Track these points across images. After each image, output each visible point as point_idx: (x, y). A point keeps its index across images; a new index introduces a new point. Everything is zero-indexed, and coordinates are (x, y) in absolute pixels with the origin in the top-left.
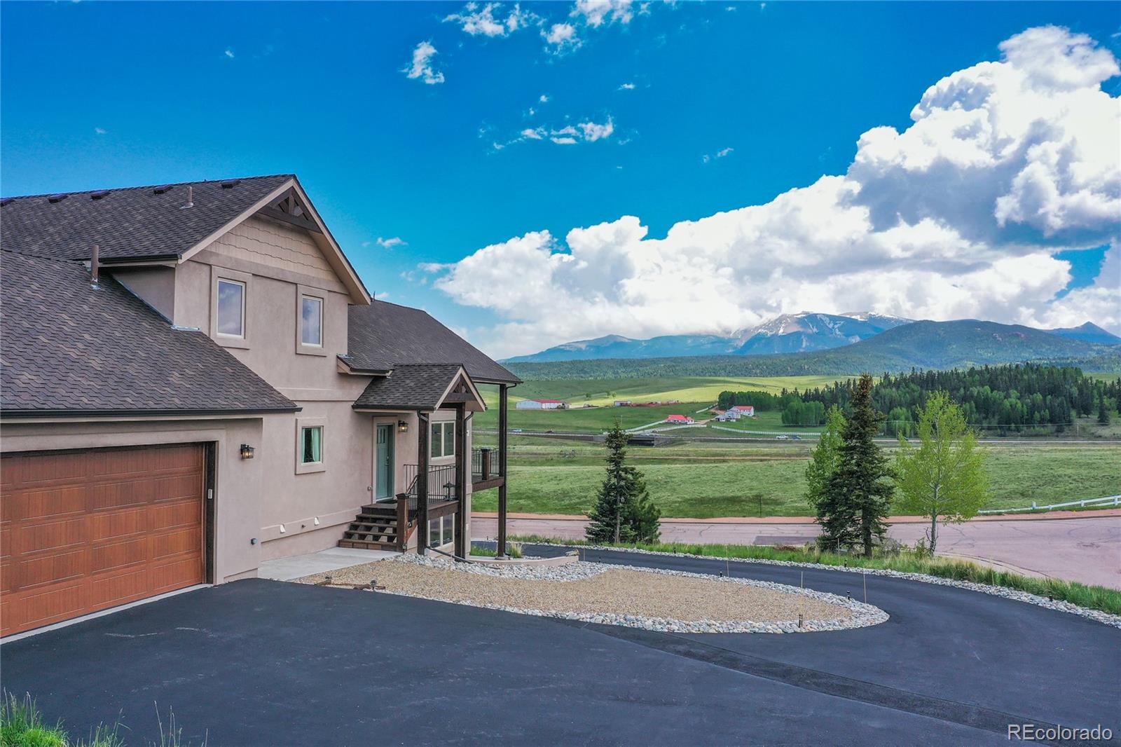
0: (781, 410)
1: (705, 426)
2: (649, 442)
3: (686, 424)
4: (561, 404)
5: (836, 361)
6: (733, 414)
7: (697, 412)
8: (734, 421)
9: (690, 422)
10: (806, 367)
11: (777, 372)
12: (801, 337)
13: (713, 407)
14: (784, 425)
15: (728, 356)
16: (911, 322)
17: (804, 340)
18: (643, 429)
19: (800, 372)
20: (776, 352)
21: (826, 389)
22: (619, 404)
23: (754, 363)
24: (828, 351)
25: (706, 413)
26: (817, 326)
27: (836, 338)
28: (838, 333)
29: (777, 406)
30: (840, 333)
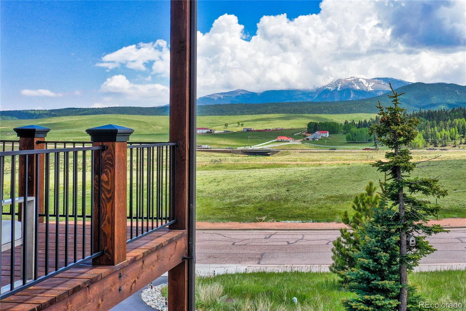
0: (345, 133)
1: (300, 143)
2: (266, 153)
3: (289, 142)
4: (209, 130)
6: (316, 136)
7: (295, 135)
8: (318, 140)
9: (291, 141)
10: (354, 109)
11: (338, 112)
12: (350, 91)
13: (304, 131)
14: (348, 142)
15: (309, 102)
17: (352, 94)
18: (262, 145)
20: (336, 100)
21: (371, 121)
22: (246, 130)
23: (324, 106)
24: (366, 100)
25: (300, 135)
26: (359, 85)
27: (370, 92)
28: (371, 89)
29: (342, 131)
30: (372, 90)
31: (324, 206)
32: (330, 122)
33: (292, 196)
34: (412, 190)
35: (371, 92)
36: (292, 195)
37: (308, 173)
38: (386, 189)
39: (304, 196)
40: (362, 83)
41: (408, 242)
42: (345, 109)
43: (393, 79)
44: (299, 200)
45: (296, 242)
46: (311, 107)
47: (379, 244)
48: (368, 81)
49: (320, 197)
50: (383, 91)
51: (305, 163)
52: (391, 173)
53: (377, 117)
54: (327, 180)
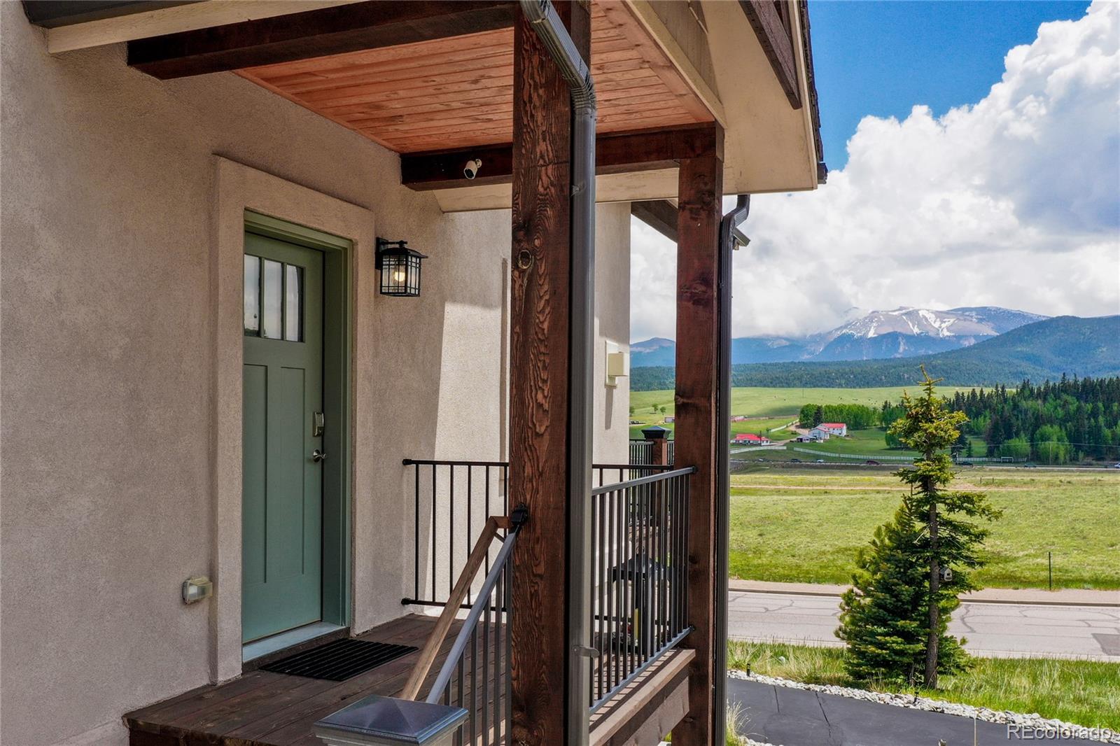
0: (883, 429)
1: (785, 448)
3: (760, 445)
5: (945, 368)
6: (819, 433)
7: (772, 431)
8: (822, 441)
9: (765, 443)
10: (906, 376)
11: (868, 383)
12: (898, 339)
13: (793, 424)
14: (888, 447)
15: (804, 363)
16: (1044, 319)
17: (902, 344)
19: (898, 381)
20: (865, 358)
23: (838, 371)
24: (935, 356)
25: (783, 432)
26: (918, 325)
27: (944, 341)
28: (946, 333)
29: (877, 423)
30: (948, 334)
31: (832, 565)
32: (851, 404)
33: (768, 544)
34: (952, 507)
35: (947, 338)
36: (768, 542)
37: (800, 505)
38: (912, 506)
39: (793, 546)
40: (926, 319)
41: (942, 576)
42: (885, 377)
43: (1000, 309)
44: (783, 553)
45: (780, 609)
46: (808, 374)
47: (899, 575)
48: (941, 315)
49: (824, 548)
50: (976, 337)
51: (795, 488)
52: (920, 486)
53: (957, 393)
54: (838, 519)
